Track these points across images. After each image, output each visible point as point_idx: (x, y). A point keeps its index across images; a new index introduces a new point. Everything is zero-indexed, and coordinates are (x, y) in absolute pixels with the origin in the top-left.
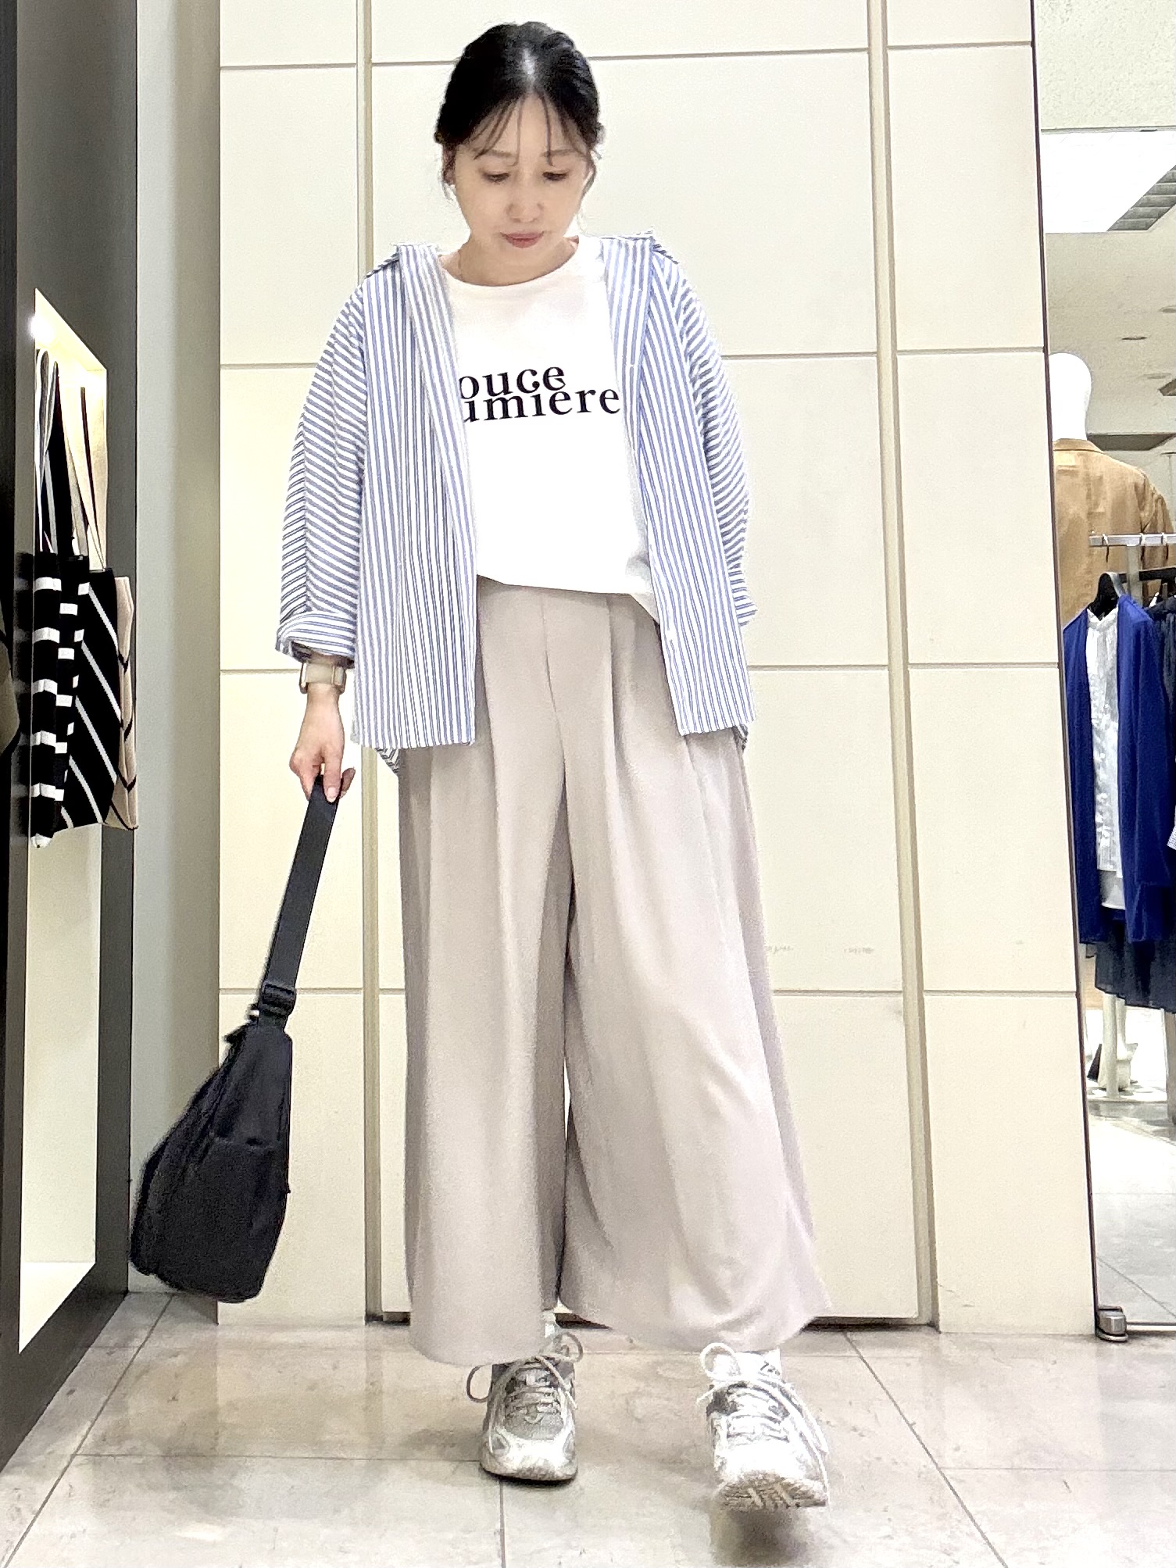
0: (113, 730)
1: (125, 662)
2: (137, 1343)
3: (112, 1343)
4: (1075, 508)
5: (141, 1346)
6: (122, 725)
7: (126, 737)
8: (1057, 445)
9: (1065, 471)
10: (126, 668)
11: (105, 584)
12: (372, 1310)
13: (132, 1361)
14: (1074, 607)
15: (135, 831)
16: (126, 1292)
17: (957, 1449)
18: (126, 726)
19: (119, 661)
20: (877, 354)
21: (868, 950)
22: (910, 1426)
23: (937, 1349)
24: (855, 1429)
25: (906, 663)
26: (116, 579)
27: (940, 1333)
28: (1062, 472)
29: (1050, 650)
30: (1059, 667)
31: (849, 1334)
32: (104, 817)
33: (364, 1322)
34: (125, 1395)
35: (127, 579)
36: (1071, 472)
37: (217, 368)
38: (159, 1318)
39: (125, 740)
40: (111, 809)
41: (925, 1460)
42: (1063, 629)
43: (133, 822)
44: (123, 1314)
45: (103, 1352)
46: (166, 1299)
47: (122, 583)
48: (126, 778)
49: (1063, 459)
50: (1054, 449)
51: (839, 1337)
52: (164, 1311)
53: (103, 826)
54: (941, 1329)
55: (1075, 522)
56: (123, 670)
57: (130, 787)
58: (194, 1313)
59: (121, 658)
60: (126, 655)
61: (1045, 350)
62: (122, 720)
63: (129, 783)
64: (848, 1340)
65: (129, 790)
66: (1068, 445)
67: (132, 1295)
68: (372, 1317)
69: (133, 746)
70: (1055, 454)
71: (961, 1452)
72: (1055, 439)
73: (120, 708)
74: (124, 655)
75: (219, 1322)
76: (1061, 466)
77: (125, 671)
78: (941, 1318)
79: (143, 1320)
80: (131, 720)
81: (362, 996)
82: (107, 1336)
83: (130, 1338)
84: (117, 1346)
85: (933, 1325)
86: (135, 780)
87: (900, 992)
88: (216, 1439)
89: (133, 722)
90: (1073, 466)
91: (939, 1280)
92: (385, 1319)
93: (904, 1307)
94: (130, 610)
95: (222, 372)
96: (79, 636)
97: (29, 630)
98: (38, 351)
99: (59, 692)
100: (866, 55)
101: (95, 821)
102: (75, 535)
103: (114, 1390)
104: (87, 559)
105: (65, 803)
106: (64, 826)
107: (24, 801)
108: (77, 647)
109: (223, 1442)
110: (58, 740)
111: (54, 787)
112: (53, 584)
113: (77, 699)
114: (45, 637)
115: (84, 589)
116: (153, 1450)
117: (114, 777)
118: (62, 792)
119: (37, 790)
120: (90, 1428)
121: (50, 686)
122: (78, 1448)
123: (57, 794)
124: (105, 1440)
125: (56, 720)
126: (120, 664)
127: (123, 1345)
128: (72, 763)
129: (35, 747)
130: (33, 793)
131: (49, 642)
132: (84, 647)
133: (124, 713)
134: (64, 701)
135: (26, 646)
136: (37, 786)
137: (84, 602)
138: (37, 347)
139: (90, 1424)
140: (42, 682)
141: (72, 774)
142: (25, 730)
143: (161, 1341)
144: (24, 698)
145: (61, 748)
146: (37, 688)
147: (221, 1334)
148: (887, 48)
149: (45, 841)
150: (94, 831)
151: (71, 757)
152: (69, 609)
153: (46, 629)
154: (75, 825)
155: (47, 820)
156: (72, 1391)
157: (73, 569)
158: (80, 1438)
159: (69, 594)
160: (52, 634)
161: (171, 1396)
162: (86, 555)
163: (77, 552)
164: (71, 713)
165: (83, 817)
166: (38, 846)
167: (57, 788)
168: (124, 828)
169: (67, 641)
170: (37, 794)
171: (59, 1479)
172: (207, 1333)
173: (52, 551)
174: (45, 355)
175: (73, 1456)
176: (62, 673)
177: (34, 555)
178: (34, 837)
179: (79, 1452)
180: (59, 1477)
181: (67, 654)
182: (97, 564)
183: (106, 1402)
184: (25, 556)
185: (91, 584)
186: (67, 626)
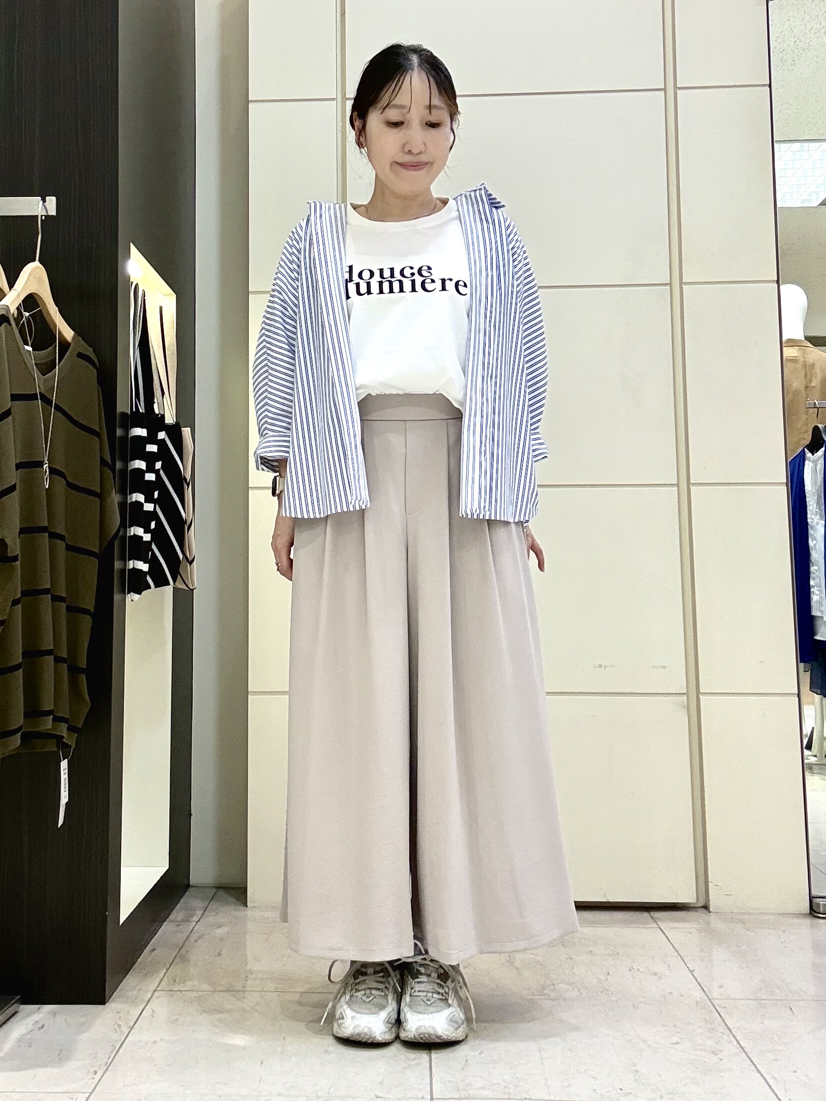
0: (180, 526)
1: (188, 482)
2: (195, 918)
3: (179, 918)
4: (797, 383)
5: (199, 921)
6: (186, 523)
7: (188, 530)
8: (785, 343)
9: (790, 360)
10: (188, 486)
11: (175, 432)
13: (192, 930)
14: (797, 448)
15: (194, 591)
16: (188, 886)
17: (721, 987)
18: (188, 523)
19: (184, 482)
20: (670, 284)
21: (664, 667)
22: (691, 972)
23: (709, 923)
24: (655, 974)
25: (689, 483)
26: (182, 429)
27: (710, 912)
28: (788, 360)
29: (781, 475)
30: (787, 485)
31: (652, 913)
32: (174, 582)
34: (187, 952)
35: (189, 429)
36: (794, 360)
37: (248, 293)
38: (209, 903)
39: (188, 532)
40: (179, 576)
41: (699, 994)
42: (788, 461)
43: (193, 585)
44: (187, 900)
45: (173, 924)
46: (214, 890)
47: (186, 431)
48: (188, 556)
49: (789, 352)
50: (783, 345)
51: (646, 914)
52: (213, 898)
53: (174, 587)
54: (711, 910)
55: (798, 392)
56: (187, 487)
57: (191, 562)
58: (231, 899)
59: (185, 479)
60: (188, 477)
61: (777, 282)
62: (186, 520)
63: (190, 560)
64: (652, 917)
65: (190, 565)
66: (793, 343)
67: (193, 889)
69: (193, 536)
70: (784, 349)
71: (723, 989)
72: (784, 339)
73: (185, 512)
74: (187, 478)
75: (248, 905)
76: (788, 356)
77: (188, 488)
78: (710, 903)
79: (199, 904)
80: (192, 519)
82: (177, 914)
83: (192, 916)
84: (183, 921)
85: (706, 907)
86: (194, 558)
87: (684, 694)
88: (246, 980)
89: (193, 521)
90: (796, 357)
91: (710, 879)
93: (687, 896)
94: (191, 449)
95: (250, 296)
96: (158, 465)
97: (126, 461)
98: (132, 283)
99: (146, 502)
100: (663, 93)
101: (169, 584)
102: (156, 401)
103: (180, 949)
104: (163, 416)
105: (150, 572)
106: (149, 587)
107: (123, 571)
108: (157, 472)
109: (250, 982)
110: (145, 532)
111: (142, 562)
112: (142, 432)
113: (157, 506)
114: (136, 466)
115: (162, 435)
116: (205, 987)
117: (181, 556)
118: (147, 565)
119: (131, 564)
120: (166, 973)
121: (140, 497)
122: (158, 987)
123: (145, 567)
124: (175, 981)
125: (143, 519)
126: (185, 483)
127: (186, 920)
128: (154, 547)
129: (130, 537)
130: (129, 566)
131: (139, 470)
132: (162, 473)
133: (188, 515)
134: (149, 507)
135: (124, 471)
136: (131, 562)
137: (161, 444)
138: (131, 280)
139: (164, 971)
140: (134, 495)
141: (153, 554)
142: (124, 526)
143: (210, 918)
144: (123, 505)
145: (147, 537)
146: (131, 499)
147: (249, 912)
148: (676, 88)
149: (136, 597)
150: (168, 590)
151: (153, 543)
152: (152, 448)
153: (137, 461)
154: (156, 587)
155: (138, 584)
156: (154, 950)
157: (154, 422)
158: (158, 980)
159: (152, 439)
160: (141, 464)
161: (217, 954)
162: (162, 413)
163: (157, 412)
164: (153, 515)
165: (161, 581)
166: (132, 600)
167: (144, 563)
168: (187, 589)
169: (151, 469)
170: (131, 567)
171: (145, 1007)
172: (240, 912)
173: (141, 411)
174: (137, 285)
175: (155, 991)
176: (147, 489)
177: (129, 413)
178: (129, 594)
179: (158, 990)
180: (145, 1005)
181: (150, 477)
182: (170, 419)
183: (175, 958)
184: (124, 414)
185: (166, 432)
186: (150, 459)
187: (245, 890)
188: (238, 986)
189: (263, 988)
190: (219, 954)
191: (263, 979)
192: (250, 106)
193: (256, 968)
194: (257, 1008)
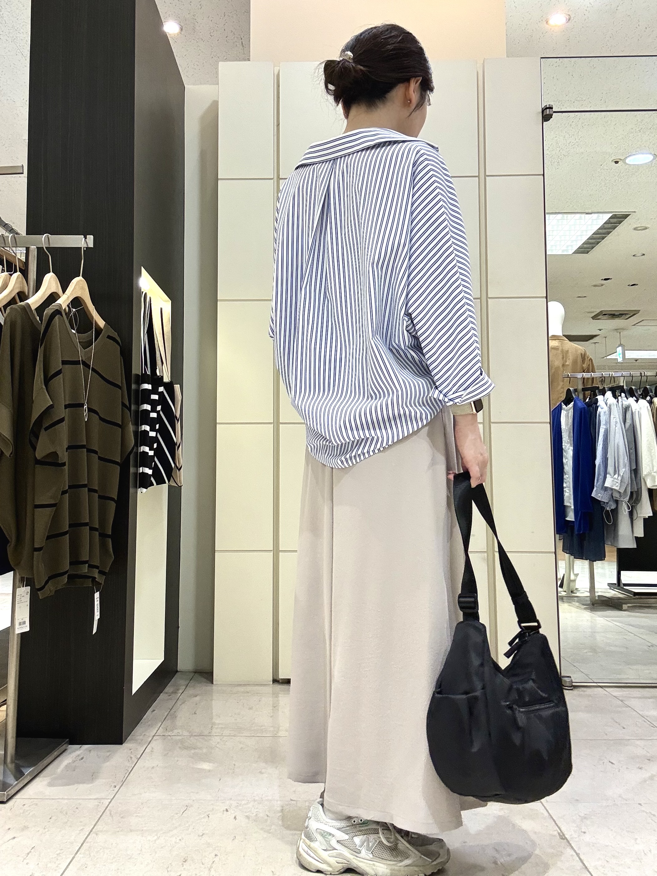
0: (172, 447)
1: (178, 419)
2: (181, 691)
3: (171, 691)
4: (557, 363)
5: (182, 693)
6: (176, 444)
7: (178, 449)
8: (550, 338)
9: (554, 348)
11: (169, 387)
12: (275, 678)
13: (179, 698)
14: (557, 402)
15: (182, 487)
16: (177, 671)
18: (178, 445)
20: (480, 299)
21: (473, 535)
25: (490, 422)
26: (174, 385)
28: (552, 348)
29: (547, 418)
30: (550, 424)
32: (169, 481)
33: (272, 683)
34: (175, 712)
35: (179, 385)
36: (555, 348)
37: (216, 301)
38: (190, 681)
40: (172, 478)
42: (551, 411)
43: (181, 483)
44: (176, 680)
45: (167, 695)
46: (193, 674)
47: (177, 387)
48: (178, 465)
49: (553, 343)
50: (549, 339)
52: (192, 679)
53: (168, 485)
55: (558, 368)
56: (177, 422)
57: (179, 469)
58: (205, 680)
59: (176, 417)
60: (178, 416)
61: (546, 297)
62: (176, 442)
63: (179, 468)
65: (179, 471)
66: (555, 337)
67: (180, 673)
68: (275, 681)
69: (179, 452)
70: (550, 341)
72: (550, 335)
73: (175, 437)
74: (177, 416)
75: (214, 683)
76: (552, 346)
79: (183, 682)
80: (180, 442)
81: (272, 553)
82: (169, 689)
83: (178, 690)
86: (181, 467)
87: (485, 553)
88: (212, 729)
89: (181, 444)
90: (557, 346)
92: (280, 681)
94: (180, 398)
95: (218, 302)
96: (159, 408)
97: (138, 404)
98: (143, 292)
99: (150, 431)
100: (477, 178)
101: (165, 483)
102: (158, 368)
103: (171, 710)
104: (162, 377)
105: (153, 475)
106: (152, 484)
107: (136, 474)
108: (158, 413)
109: (214, 730)
110: (150, 450)
111: (148, 469)
112: (148, 386)
113: (158, 434)
114: (145, 408)
115: (161, 389)
116: (186, 733)
117: (173, 465)
118: (151, 471)
119: (141, 470)
120: (161, 725)
121: (147, 428)
122: (156, 733)
123: (150, 472)
124: (167, 730)
125: (149, 442)
126: (176, 420)
127: (175, 692)
128: (156, 459)
129: (140, 452)
130: (139, 471)
131: (146, 410)
132: (161, 413)
133: (177, 439)
134: (152, 434)
135: (137, 411)
136: (141, 468)
137: (161, 394)
138: (142, 290)
139: (161, 723)
140: (143, 426)
141: (156, 464)
142: (137, 445)
143: (190, 691)
144: (136, 433)
145: (151, 453)
146: (141, 428)
147: (214, 687)
148: (486, 176)
149: (144, 490)
150: (165, 487)
151: (155, 457)
152: (155, 397)
153: (145, 405)
154: (157, 484)
155: (145, 482)
156: (154, 710)
157: (157, 381)
158: (157, 729)
159: (154, 391)
160: (148, 407)
161: (194, 712)
162: (162, 375)
163: (158, 374)
164: (155, 439)
165: (160, 481)
166: (141, 492)
167: (149, 469)
168: (177, 486)
169: (154, 410)
170: (141, 471)
171: (148, 745)
172: (208, 687)
173: (148, 373)
174: (146, 294)
175: (154, 736)
176: (152, 423)
177: (140, 374)
178: (140, 489)
179: (156, 735)
180: (148, 744)
181: (154, 415)
182: (166, 379)
183: (168, 715)
184: (137, 375)
185: (164, 388)
186: (154, 404)
187: (211, 673)
188: (206, 733)
189: (222, 734)
190: (195, 713)
191: (222, 728)
192: (219, 182)
193: (217, 722)
194: (218, 746)
